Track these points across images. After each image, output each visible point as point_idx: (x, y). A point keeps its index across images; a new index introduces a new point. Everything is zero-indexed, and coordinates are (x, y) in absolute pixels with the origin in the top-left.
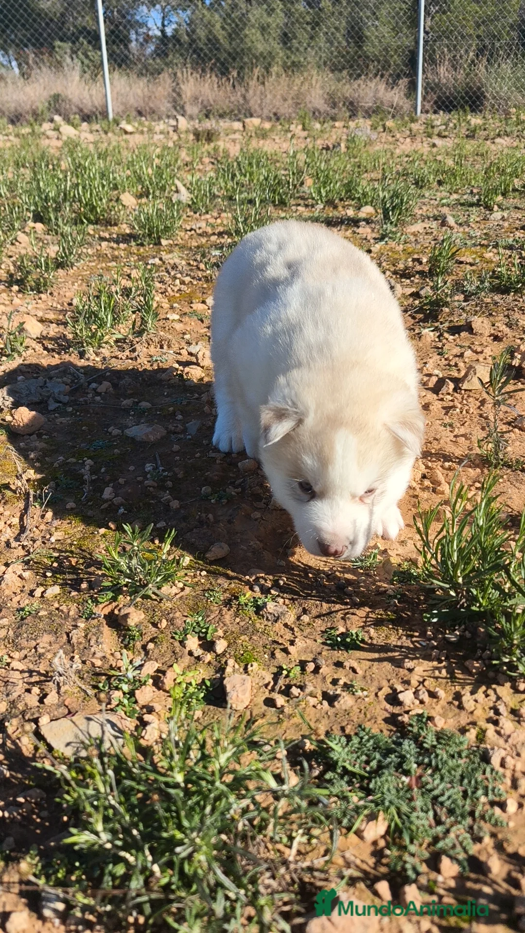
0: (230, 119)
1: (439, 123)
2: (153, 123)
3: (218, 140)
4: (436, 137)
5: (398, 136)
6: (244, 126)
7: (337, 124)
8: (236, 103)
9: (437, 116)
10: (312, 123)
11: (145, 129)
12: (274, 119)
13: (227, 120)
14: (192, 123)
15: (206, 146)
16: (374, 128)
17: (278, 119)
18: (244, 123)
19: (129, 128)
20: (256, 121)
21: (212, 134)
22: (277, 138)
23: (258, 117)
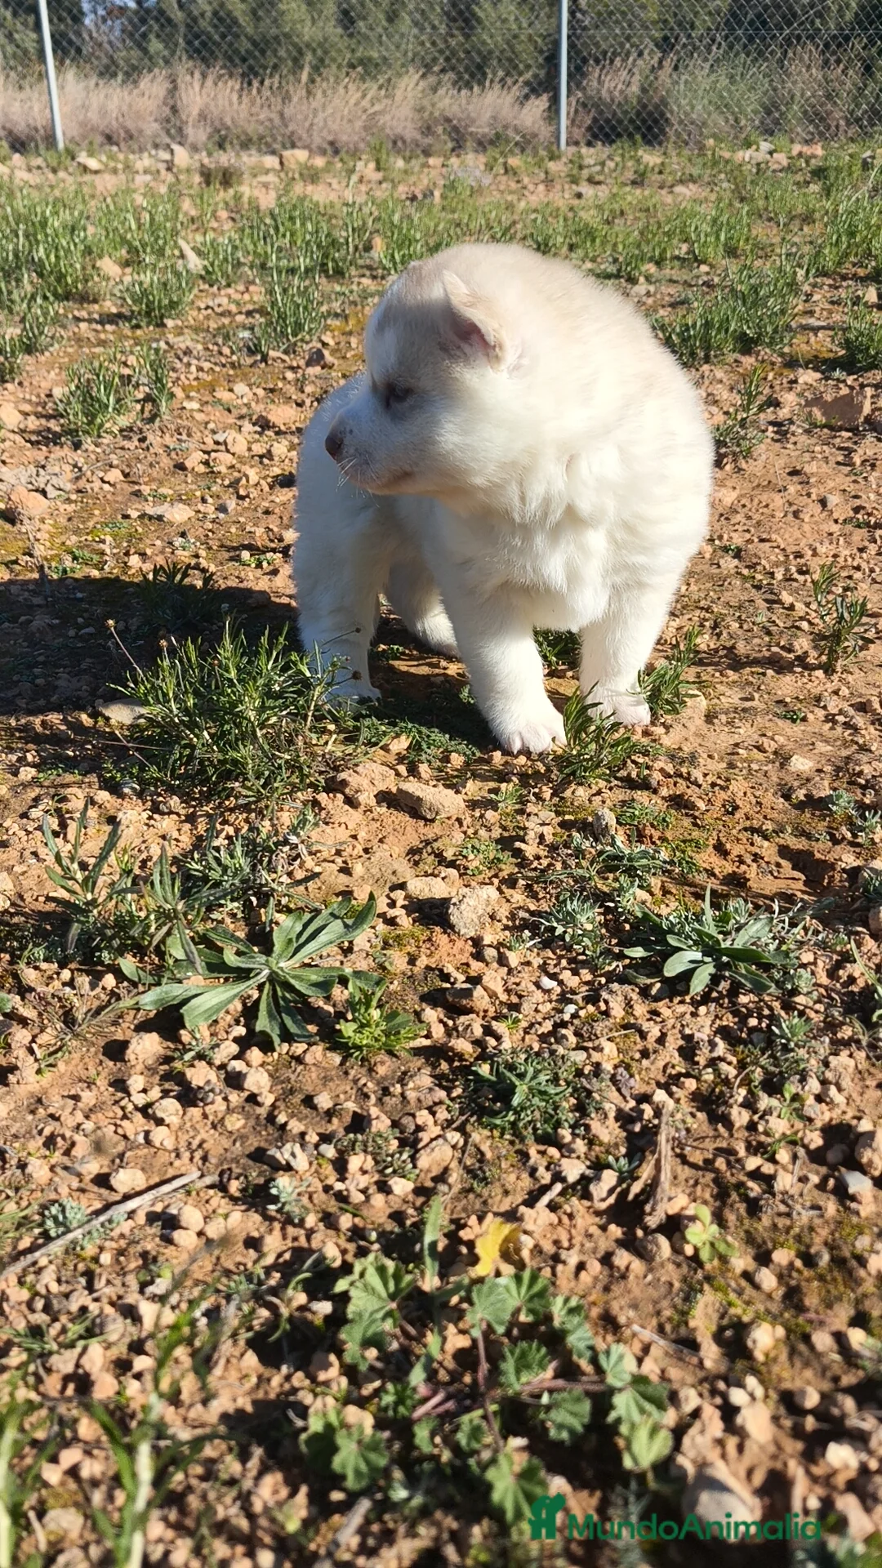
0: (259, 150)
1: (592, 162)
2: (131, 157)
3: (240, 183)
4: (585, 183)
5: (526, 180)
6: (281, 163)
7: (431, 161)
8: (267, 123)
9: (592, 150)
10: (392, 159)
11: (120, 166)
12: (329, 151)
13: (253, 152)
14: (197, 157)
15: (222, 193)
16: (489, 167)
17: (336, 152)
18: (281, 157)
19: (93, 164)
20: (301, 155)
21: (231, 174)
22: (334, 182)
23: (304, 147)
